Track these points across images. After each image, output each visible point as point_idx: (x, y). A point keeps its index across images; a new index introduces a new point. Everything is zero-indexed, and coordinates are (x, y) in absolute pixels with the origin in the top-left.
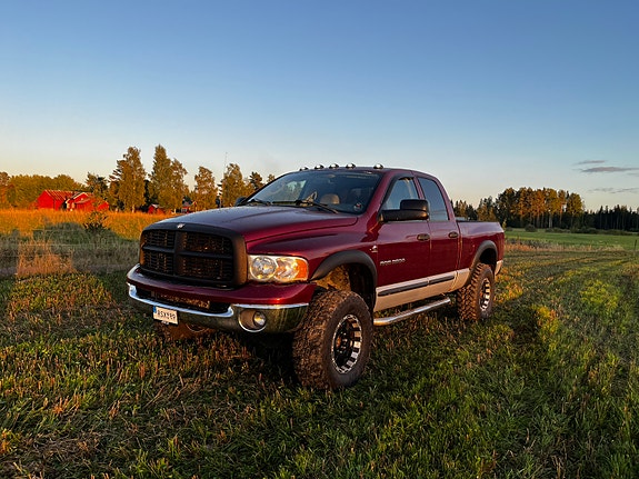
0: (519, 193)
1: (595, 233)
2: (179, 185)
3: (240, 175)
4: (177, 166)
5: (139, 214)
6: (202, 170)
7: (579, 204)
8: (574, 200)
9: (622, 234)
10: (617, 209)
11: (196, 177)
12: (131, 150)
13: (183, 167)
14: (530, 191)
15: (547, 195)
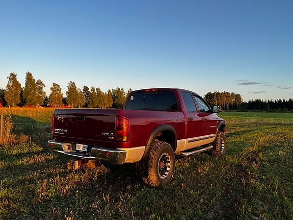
0: (214, 94)
1: (247, 111)
2: (41, 93)
3: (76, 88)
4: (40, 82)
5: (18, 108)
6: (54, 85)
7: (240, 99)
8: (238, 97)
9: (259, 112)
10: (257, 100)
11: (51, 88)
12: (12, 74)
13: (43, 83)
14: (218, 93)
15: (226, 95)
